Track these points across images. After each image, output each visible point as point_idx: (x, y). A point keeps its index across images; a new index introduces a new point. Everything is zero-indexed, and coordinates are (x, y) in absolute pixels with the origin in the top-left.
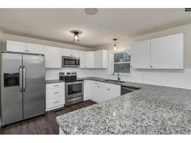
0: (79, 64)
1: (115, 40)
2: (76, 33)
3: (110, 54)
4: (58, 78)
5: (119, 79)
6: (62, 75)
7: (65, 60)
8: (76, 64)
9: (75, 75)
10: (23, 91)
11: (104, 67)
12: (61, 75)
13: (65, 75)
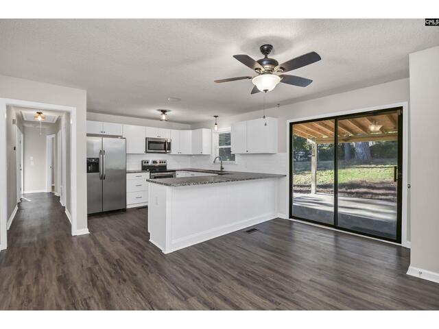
0: (169, 149)
1: (216, 117)
2: (164, 112)
3: (214, 135)
4: (140, 169)
5: (222, 168)
6: (146, 164)
7: (150, 142)
8: (165, 149)
9: (164, 164)
10: (102, 178)
11: (203, 154)
12: (144, 164)
13: (150, 164)
